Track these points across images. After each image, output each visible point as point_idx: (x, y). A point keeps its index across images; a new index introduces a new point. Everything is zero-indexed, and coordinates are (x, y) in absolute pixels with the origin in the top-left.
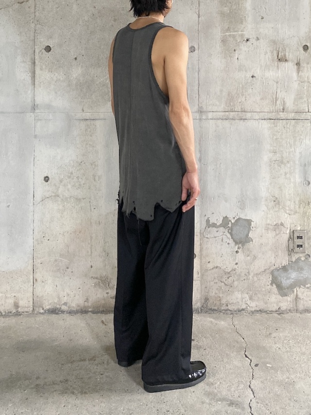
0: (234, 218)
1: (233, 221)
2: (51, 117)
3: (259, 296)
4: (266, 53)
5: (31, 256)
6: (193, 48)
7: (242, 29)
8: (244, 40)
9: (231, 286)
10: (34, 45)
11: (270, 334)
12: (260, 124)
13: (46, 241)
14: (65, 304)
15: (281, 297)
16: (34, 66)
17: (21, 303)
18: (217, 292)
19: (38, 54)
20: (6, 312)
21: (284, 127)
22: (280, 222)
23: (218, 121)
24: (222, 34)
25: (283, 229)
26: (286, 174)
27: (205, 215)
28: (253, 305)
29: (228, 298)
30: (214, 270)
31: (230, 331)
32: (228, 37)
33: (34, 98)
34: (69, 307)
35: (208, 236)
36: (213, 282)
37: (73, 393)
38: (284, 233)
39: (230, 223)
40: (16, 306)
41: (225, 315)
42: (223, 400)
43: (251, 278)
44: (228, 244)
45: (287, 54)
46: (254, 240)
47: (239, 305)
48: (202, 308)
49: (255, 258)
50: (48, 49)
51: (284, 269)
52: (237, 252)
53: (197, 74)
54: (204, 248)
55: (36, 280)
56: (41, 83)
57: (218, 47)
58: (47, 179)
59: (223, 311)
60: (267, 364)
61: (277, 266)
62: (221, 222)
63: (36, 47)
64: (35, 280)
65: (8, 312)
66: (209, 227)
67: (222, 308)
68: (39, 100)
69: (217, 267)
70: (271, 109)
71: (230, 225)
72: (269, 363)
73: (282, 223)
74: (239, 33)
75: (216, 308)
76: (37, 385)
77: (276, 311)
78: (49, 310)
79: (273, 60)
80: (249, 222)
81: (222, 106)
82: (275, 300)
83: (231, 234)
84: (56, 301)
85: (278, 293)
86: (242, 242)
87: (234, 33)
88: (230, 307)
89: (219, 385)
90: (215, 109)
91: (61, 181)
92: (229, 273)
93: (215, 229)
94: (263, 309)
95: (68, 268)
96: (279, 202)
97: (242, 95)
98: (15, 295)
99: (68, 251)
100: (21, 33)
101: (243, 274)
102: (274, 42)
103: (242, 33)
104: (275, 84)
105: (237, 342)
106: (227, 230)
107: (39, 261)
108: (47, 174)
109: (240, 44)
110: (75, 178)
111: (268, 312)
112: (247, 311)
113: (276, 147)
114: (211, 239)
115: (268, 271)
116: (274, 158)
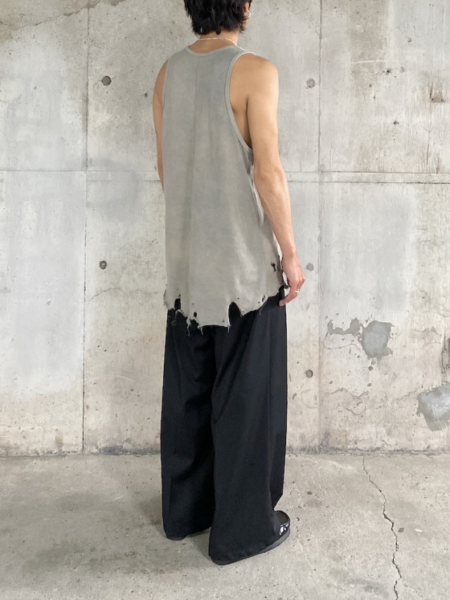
0: (367, 321)
1: (365, 326)
2: (110, 178)
3: (402, 429)
4: (414, 90)
5: (81, 373)
6: (312, 82)
7: (381, 55)
8: (384, 72)
9: (362, 416)
10: (87, 76)
11: (417, 484)
12: (405, 189)
13: (102, 352)
14: (128, 440)
15: (431, 432)
16: (87, 104)
17: (66, 439)
18: (341, 424)
19: (92, 87)
20: (44, 452)
21: (438, 195)
22: (430, 327)
23: (346, 185)
24: (353, 63)
25: (436, 337)
26: (440, 259)
27: (327, 317)
28: (392, 443)
29: (357, 433)
30: (339, 393)
31: (361, 480)
32: (361, 67)
33: (86, 149)
34: (134, 446)
35: (331, 346)
36: (337, 411)
37: (144, 572)
38: (436, 342)
39: (361, 328)
40: (59, 443)
41: (353, 456)
42: (356, 581)
43: (390, 405)
44: (359, 357)
45: (444, 92)
46: (394, 353)
47: (372, 442)
48: (321, 447)
49: (395, 376)
50: (107, 81)
51: (436, 392)
52: (370, 368)
53: (316, 118)
54: (324, 363)
55: (88, 407)
56: (96, 128)
57: (348, 80)
58: (103, 265)
59: (350, 451)
60: (416, 528)
61: (426, 388)
62: (349, 327)
63: (89, 77)
64: (86, 407)
65: (48, 452)
66: (331, 334)
67: (349, 447)
68: (93, 153)
69: (342, 390)
70: (421, 168)
71: (361, 331)
72: (419, 527)
73: (433, 327)
74: (377, 61)
75: (340, 446)
76: (92, 560)
77: (424, 451)
78: (105, 449)
79: (424, 100)
80: (387, 327)
81: (352, 164)
82: (423, 436)
83: (362, 343)
84: (115, 436)
85: (426, 425)
86: (377, 354)
87: (369, 61)
88: (360, 446)
89: (351, 560)
90: (342, 167)
91: (124, 268)
92: (359, 398)
93: (341, 337)
94: (406, 449)
95: (132, 390)
96: (429, 299)
97: (380, 149)
98: (57, 428)
99: (133, 367)
100: (68, 57)
101: (378, 400)
102: (426, 75)
103: (381, 61)
104: (426, 133)
105: (372, 496)
106: (357, 337)
107: (93, 380)
108: (105, 257)
109: (378, 77)
110: (144, 263)
111: (413, 452)
112: (384, 450)
113: (426, 222)
114: (334, 350)
115: (413, 396)
116: (423, 238)
